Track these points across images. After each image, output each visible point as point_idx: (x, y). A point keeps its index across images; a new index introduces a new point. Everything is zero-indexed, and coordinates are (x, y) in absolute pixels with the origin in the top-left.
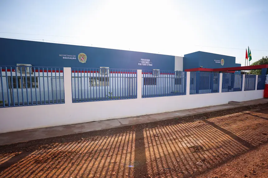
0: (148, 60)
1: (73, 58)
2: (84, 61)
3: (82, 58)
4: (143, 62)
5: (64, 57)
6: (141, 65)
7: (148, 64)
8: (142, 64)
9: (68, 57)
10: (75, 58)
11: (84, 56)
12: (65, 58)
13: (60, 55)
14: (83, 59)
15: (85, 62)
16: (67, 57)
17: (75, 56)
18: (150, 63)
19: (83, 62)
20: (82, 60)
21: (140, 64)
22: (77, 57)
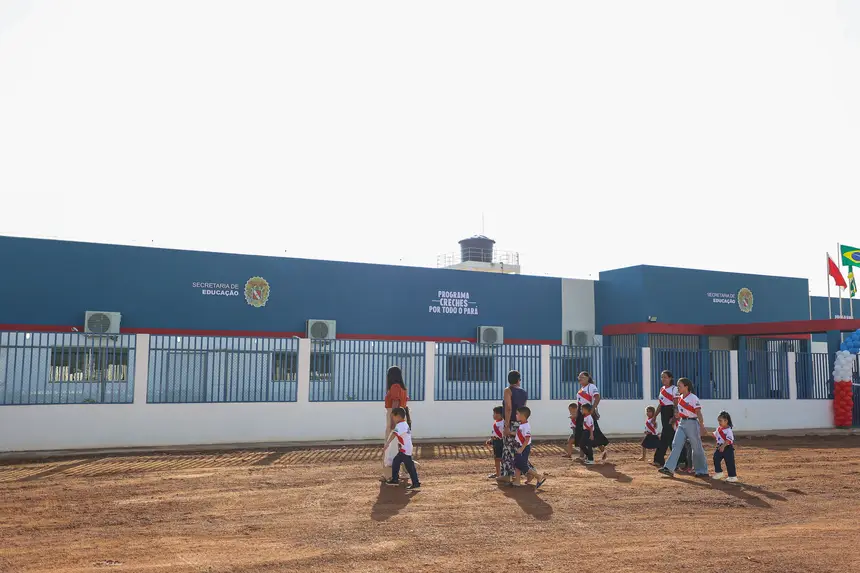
0: (463, 295)
1: (232, 293)
2: (260, 303)
3: (256, 293)
4: (445, 303)
5: (207, 288)
6: (439, 311)
7: (463, 308)
8: (441, 310)
9: (218, 289)
10: (237, 293)
11: (262, 285)
12: (209, 292)
13: (196, 285)
14: (258, 293)
15: (264, 304)
16: (213, 289)
17: (236, 286)
18: (470, 306)
19: (258, 304)
20: (255, 297)
21: (437, 310)
22: (241, 290)
